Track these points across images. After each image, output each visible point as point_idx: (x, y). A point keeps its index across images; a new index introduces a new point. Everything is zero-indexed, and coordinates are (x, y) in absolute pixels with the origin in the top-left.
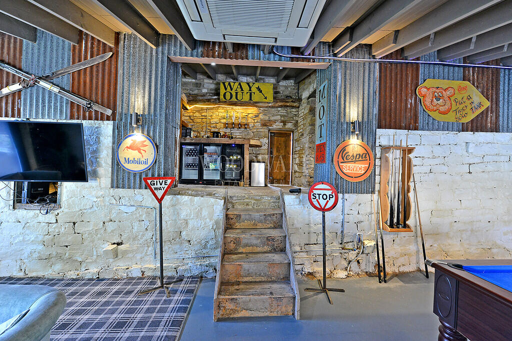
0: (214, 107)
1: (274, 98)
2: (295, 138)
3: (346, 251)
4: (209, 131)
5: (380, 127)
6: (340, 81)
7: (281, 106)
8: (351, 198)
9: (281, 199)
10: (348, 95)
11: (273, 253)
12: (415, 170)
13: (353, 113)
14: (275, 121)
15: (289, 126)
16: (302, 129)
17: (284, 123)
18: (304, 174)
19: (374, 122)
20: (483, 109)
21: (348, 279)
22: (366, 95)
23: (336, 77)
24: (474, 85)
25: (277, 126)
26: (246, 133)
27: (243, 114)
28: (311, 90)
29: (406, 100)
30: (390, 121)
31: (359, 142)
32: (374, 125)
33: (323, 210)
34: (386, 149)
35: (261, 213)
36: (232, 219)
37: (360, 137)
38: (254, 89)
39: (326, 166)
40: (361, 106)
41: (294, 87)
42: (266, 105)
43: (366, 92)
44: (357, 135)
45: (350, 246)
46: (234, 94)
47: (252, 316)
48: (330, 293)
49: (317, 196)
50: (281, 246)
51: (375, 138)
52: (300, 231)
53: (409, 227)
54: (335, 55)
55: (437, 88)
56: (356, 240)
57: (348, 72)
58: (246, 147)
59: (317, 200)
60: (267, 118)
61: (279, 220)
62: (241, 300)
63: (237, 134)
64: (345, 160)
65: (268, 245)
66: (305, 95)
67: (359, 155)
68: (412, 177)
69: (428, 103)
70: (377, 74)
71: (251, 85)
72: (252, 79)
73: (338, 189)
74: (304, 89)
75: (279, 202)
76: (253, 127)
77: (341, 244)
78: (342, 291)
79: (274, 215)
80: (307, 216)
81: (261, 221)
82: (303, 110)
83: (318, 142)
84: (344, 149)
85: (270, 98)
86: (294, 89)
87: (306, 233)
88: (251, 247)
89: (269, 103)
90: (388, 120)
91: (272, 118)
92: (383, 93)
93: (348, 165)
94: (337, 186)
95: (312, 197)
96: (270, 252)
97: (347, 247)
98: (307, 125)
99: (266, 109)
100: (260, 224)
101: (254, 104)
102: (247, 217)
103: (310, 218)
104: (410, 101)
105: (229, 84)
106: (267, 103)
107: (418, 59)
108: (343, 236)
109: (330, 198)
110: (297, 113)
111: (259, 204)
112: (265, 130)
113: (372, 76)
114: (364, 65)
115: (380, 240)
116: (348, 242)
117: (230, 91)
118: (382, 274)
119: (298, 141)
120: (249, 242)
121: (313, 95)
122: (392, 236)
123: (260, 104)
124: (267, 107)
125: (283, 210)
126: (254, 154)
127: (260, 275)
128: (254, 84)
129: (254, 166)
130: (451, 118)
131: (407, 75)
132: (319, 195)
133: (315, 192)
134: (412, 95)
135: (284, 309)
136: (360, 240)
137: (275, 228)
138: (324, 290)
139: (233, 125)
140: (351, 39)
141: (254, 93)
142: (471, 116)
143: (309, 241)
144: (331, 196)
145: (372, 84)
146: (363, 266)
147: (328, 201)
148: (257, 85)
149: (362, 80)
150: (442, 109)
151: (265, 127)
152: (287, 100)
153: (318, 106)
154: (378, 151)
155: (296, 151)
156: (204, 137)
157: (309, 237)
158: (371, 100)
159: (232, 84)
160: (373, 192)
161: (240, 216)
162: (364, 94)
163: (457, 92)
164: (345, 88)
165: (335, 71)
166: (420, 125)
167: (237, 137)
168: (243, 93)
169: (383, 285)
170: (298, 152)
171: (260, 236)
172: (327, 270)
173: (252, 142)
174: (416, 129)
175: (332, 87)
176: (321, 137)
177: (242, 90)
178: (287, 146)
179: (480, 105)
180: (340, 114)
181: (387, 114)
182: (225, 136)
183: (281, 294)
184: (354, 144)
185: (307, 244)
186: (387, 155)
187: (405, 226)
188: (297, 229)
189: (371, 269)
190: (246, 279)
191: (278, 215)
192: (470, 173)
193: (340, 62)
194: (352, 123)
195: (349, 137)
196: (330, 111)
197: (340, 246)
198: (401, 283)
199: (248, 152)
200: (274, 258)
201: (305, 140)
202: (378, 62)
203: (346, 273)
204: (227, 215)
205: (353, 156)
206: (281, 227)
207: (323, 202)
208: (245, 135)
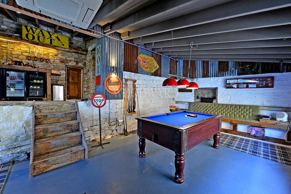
0: (15, 42)
1: (70, 46)
2: (84, 73)
3: (111, 126)
4: (10, 60)
5: (124, 71)
6: (107, 46)
7: (75, 52)
8: (113, 101)
9: (76, 104)
10: (111, 54)
11: (72, 133)
12: (137, 89)
13: (113, 63)
14: (70, 61)
15: (80, 65)
16: (89, 67)
17: (77, 63)
18: (90, 93)
19: (122, 68)
20: (157, 68)
21: (113, 138)
22: (119, 55)
23: (105, 44)
24: (155, 59)
25: (72, 64)
26: (47, 66)
27: (45, 52)
28: (93, 47)
29: (134, 61)
30: (128, 69)
31: (116, 76)
32: (122, 69)
33: (99, 107)
34: (127, 80)
35: (62, 113)
36: (40, 118)
37: (116, 74)
38: (53, 37)
39: (101, 87)
40: (116, 60)
41: (82, 43)
42: (64, 49)
43: (119, 54)
44: (115, 73)
45: (113, 124)
46: (36, 37)
47: (59, 166)
48: (103, 146)
49: (96, 101)
50: (77, 128)
51: (123, 75)
52: (88, 120)
53: (135, 112)
54: (105, 33)
55: (144, 58)
56: (116, 120)
57: (111, 43)
58: (48, 75)
59: (96, 102)
60: (64, 58)
61: (75, 115)
62: (51, 160)
63: (39, 65)
64: (110, 84)
65: (68, 129)
66: (90, 49)
67: (116, 82)
68: (136, 92)
69: (141, 64)
70: (123, 47)
71: (51, 34)
72: (52, 30)
73: (107, 98)
74: (89, 46)
75: (74, 107)
76: (53, 62)
77: (109, 123)
78: (109, 143)
79: (71, 113)
80: (91, 112)
81: (62, 118)
82: (89, 57)
83: (97, 75)
84: (109, 79)
85: (67, 45)
86: (83, 44)
87: (91, 121)
88: (56, 133)
89: (66, 49)
90: (127, 68)
91: (68, 59)
92: (125, 56)
93: (111, 86)
94: (106, 96)
95: (94, 101)
96: (70, 133)
97: (111, 124)
98: (92, 66)
99: (64, 52)
100: (62, 119)
101: (54, 47)
102: (52, 116)
103: (93, 113)
104: (135, 61)
105: (31, 28)
106: (65, 48)
107: (138, 45)
108: (109, 120)
109: (102, 101)
110: (85, 58)
111: (61, 108)
112: (63, 65)
113: (121, 47)
114: (118, 42)
115: (125, 119)
116: (112, 122)
117: (33, 34)
118: (126, 133)
119: (86, 74)
120: (55, 129)
121: (94, 50)
122: (130, 117)
123: (59, 48)
124: (64, 51)
125: (77, 110)
126: (54, 80)
127: (63, 145)
128: (53, 34)
129: (55, 88)
130: (148, 70)
131: (134, 50)
132: (97, 100)
133: (95, 98)
134: (136, 59)
135: (79, 157)
136: (117, 120)
137: (72, 120)
138: (101, 145)
139: (35, 59)
140: (111, 28)
141: (54, 40)
142: (154, 71)
143: (93, 124)
144: (103, 100)
145: (121, 51)
146: (118, 131)
147: (101, 103)
148: (56, 35)
149: (117, 48)
150: (146, 66)
151: (63, 64)
152: (78, 49)
153: (97, 57)
154: (124, 80)
155: (85, 80)
156: (5, 64)
157: (93, 123)
158: (121, 58)
159: (34, 29)
160: (122, 99)
161: (47, 116)
162: (118, 55)
163: (150, 61)
164: (109, 50)
165: (105, 41)
166: (139, 71)
167: (40, 67)
168: (44, 38)
169: (126, 136)
170: (86, 81)
171: (63, 125)
172: (102, 137)
173: (53, 72)
174: (137, 73)
175: (103, 48)
176: (98, 72)
177: (43, 35)
178: (79, 76)
179: (156, 67)
180: (107, 62)
181: (127, 65)
182: (28, 65)
183: (77, 150)
184: (114, 77)
185: (92, 126)
186: (127, 83)
187: (134, 112)
188: (86, 119)
189: (122, 132)
190: (53, 150)
191: (74, 113)
192: (154, 91)
193: (107, 37)
194: (113, 67)
195: (112, 74)
196: (102, 60)
197: (108, 124)
198: (133, 134)
199: (50, 78)
200: (73, 135)
201: (90, 74)
202: (123, 42)
203: (111, 136)
204: (35, 117)
205: (113, 82)
206: (76, 119)
207: (99, 103)
208: (46, 67)
